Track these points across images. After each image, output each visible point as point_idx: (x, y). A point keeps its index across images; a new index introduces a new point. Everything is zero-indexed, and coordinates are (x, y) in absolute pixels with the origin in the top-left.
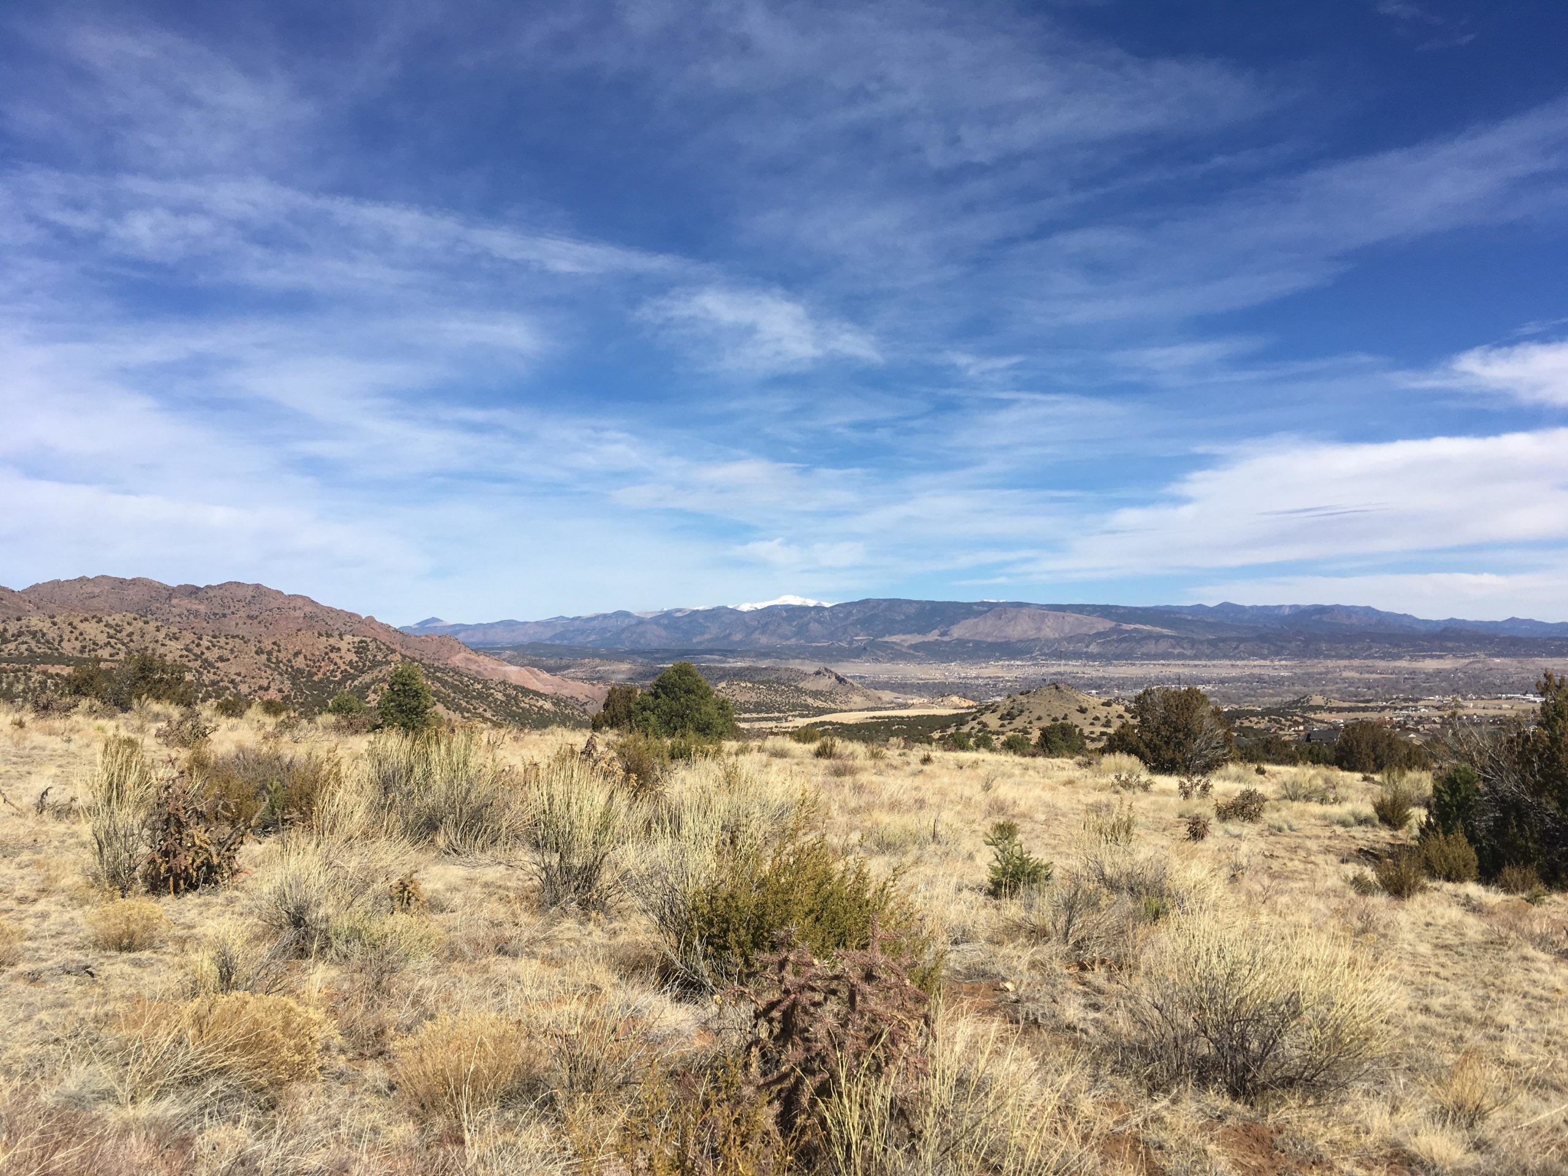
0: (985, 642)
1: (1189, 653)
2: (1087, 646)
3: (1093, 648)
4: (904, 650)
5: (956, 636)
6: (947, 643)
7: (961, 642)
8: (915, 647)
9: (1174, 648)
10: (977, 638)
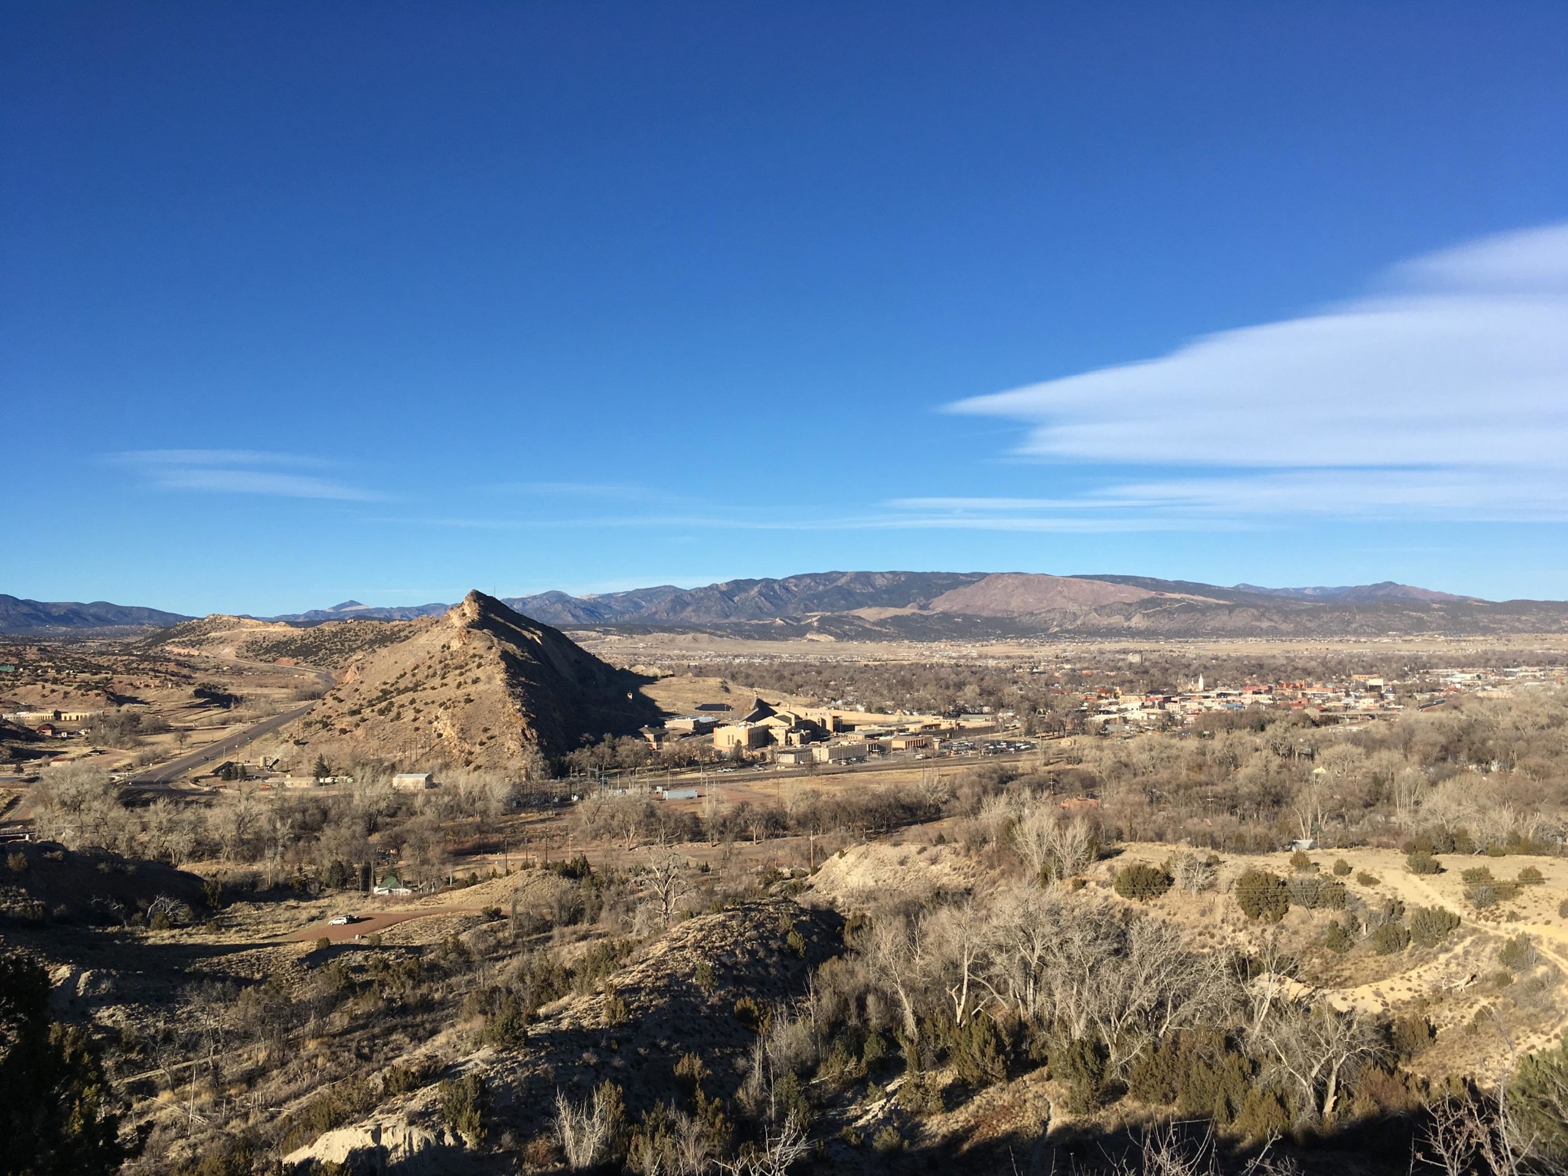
0: (979, 617)
1: (1284, 627)
2: (1128, 619)
3: (1137, 621)
4: (867, 626)
5: (939, 610)
6: (927, 618)
7: (946, 617)
8: (882, 623)
9: (1259, 620)
10: (969, 612)
